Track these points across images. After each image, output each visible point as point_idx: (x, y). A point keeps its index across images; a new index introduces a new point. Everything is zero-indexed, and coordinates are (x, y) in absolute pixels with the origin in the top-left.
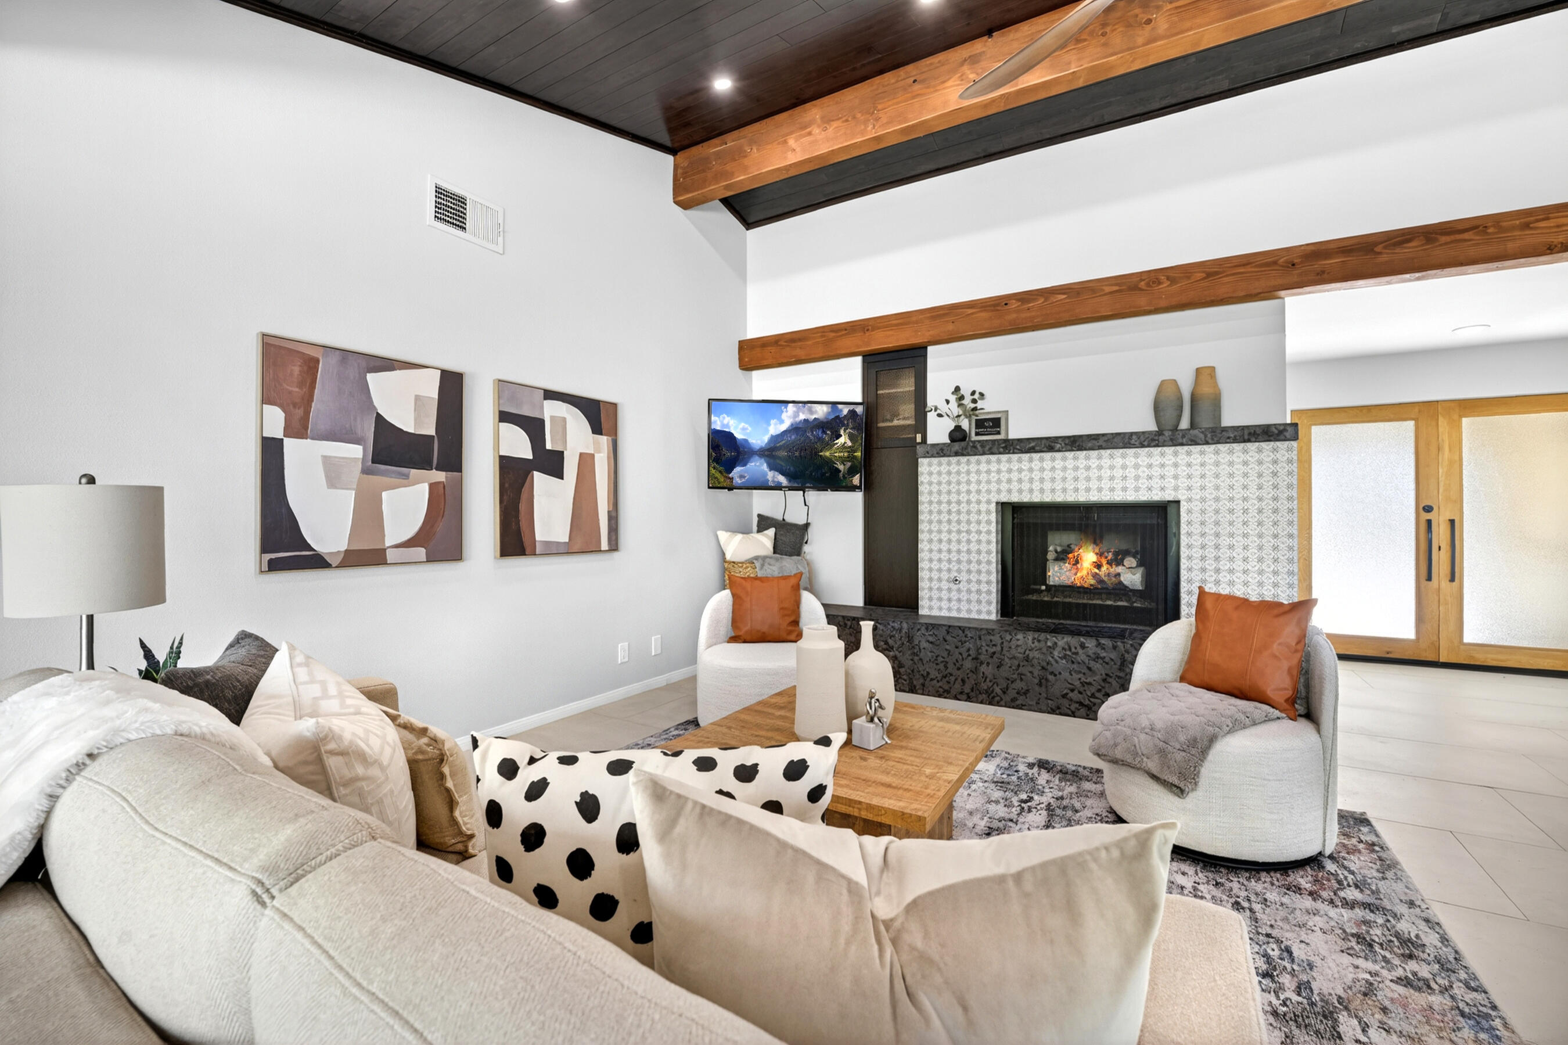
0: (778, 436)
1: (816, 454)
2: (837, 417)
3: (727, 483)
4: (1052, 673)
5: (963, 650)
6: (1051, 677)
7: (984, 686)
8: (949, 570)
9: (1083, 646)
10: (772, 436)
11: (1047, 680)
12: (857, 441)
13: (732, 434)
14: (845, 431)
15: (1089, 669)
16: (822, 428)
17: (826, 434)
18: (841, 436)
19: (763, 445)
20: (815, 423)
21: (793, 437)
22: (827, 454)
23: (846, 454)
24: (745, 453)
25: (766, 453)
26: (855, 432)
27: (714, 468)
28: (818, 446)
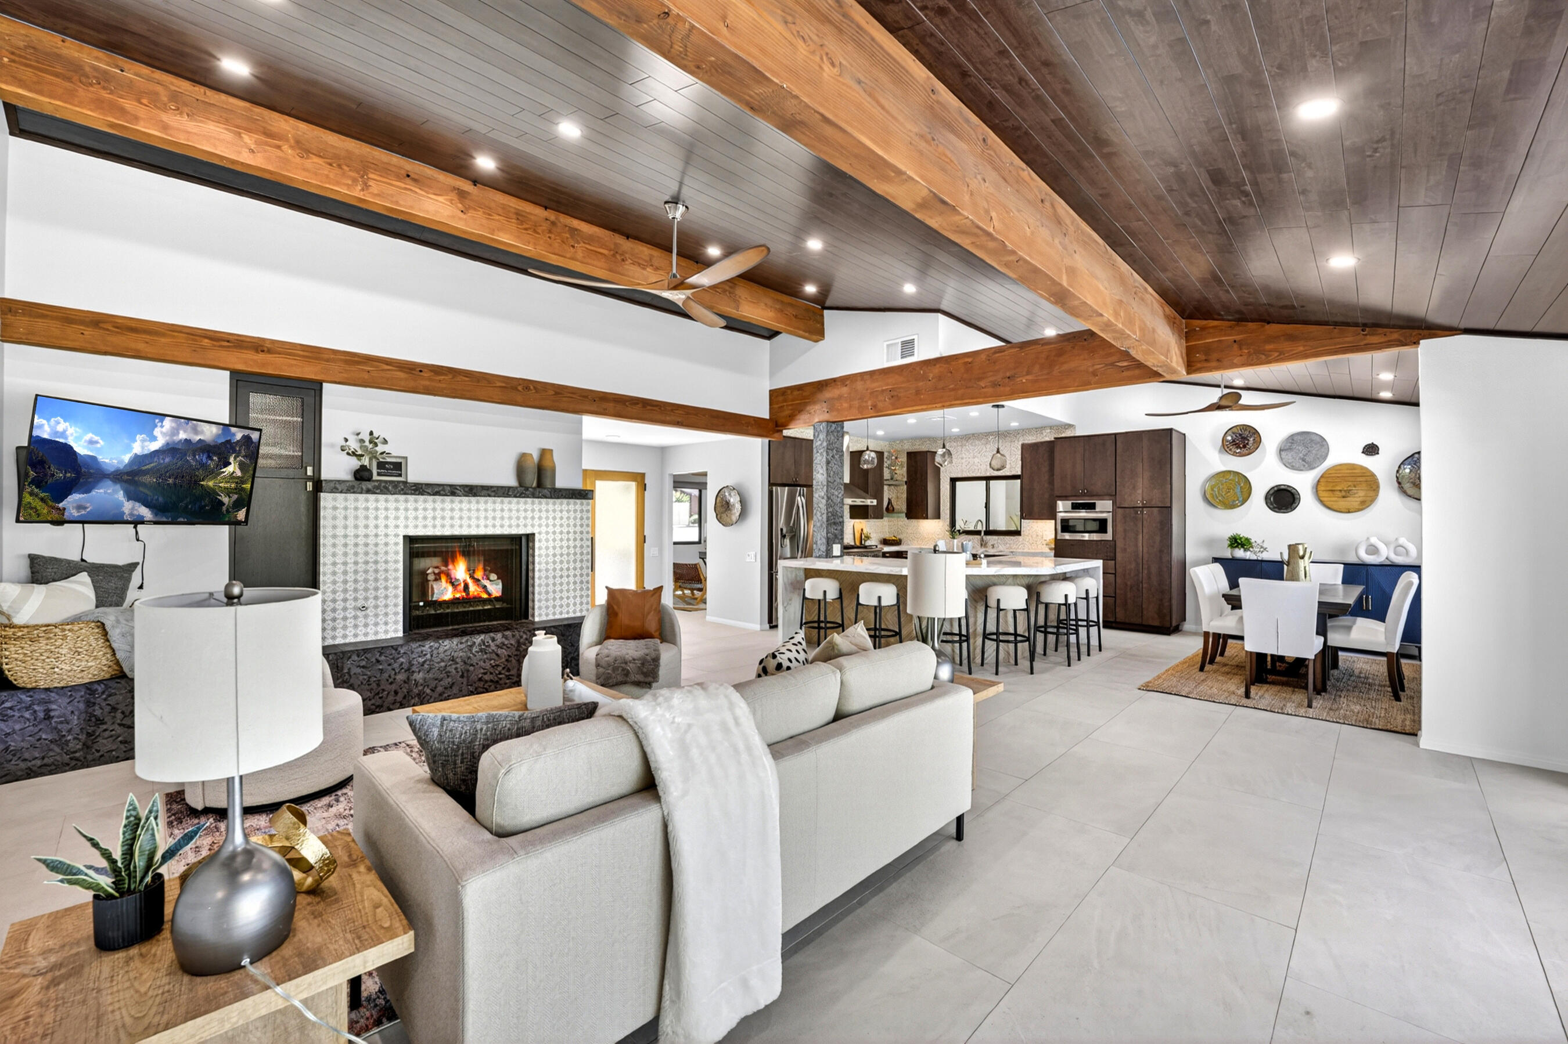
0: (145, 456)
1: (196, 483)
2: (229, 442)
3: (55, 516)
4: (472, 665)
5: (396, 665)
6: (472, 668)
7: (416, 691)
8: (356, 599)
9: (493, 640)
10: (136, 456)
11: (468, 671)
12: (247, 471)
13: (71, 448)
14: (235, 458)
15: (497, 655)
16: (208, 452)
17: (212, 460)
18: (230, 464)
19: (121, 467)
20: (199, 446)
21: (167, 460)
22: (211, 484)
23: (233, 486)
24: (91, 475)
25: (126, 477)
26: (248, 461)
27: (31, 494)
28: (200, 473)
